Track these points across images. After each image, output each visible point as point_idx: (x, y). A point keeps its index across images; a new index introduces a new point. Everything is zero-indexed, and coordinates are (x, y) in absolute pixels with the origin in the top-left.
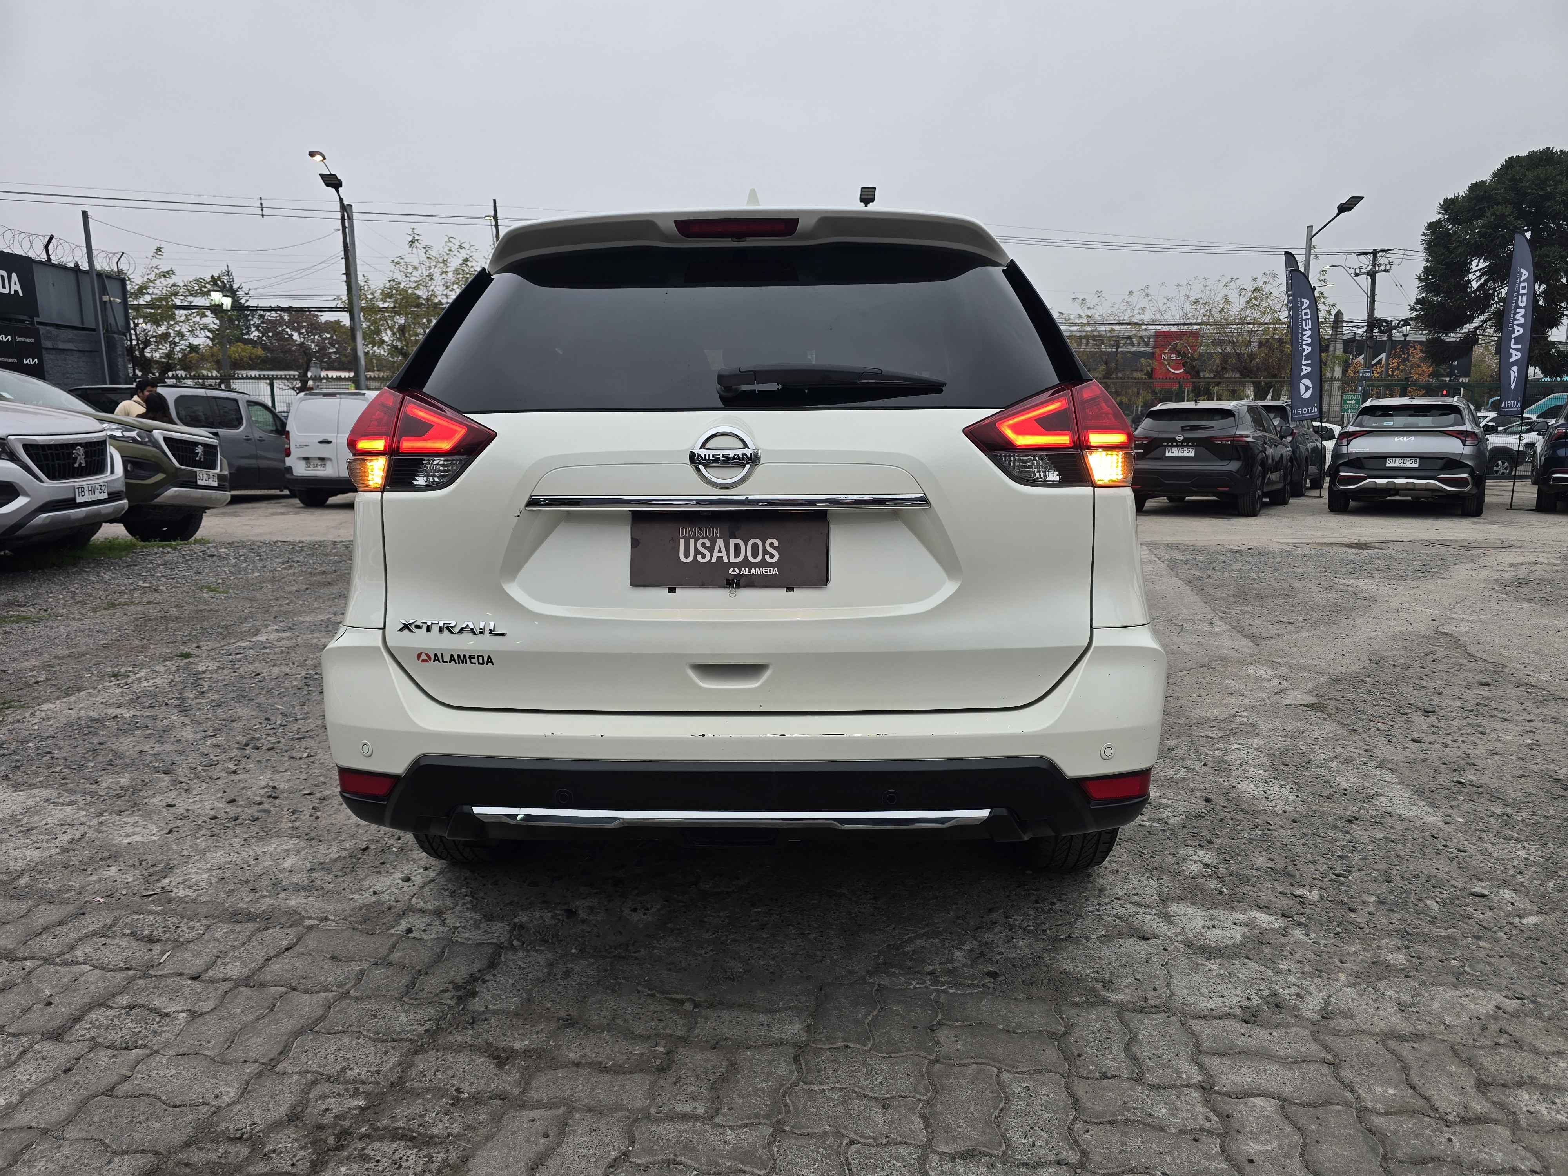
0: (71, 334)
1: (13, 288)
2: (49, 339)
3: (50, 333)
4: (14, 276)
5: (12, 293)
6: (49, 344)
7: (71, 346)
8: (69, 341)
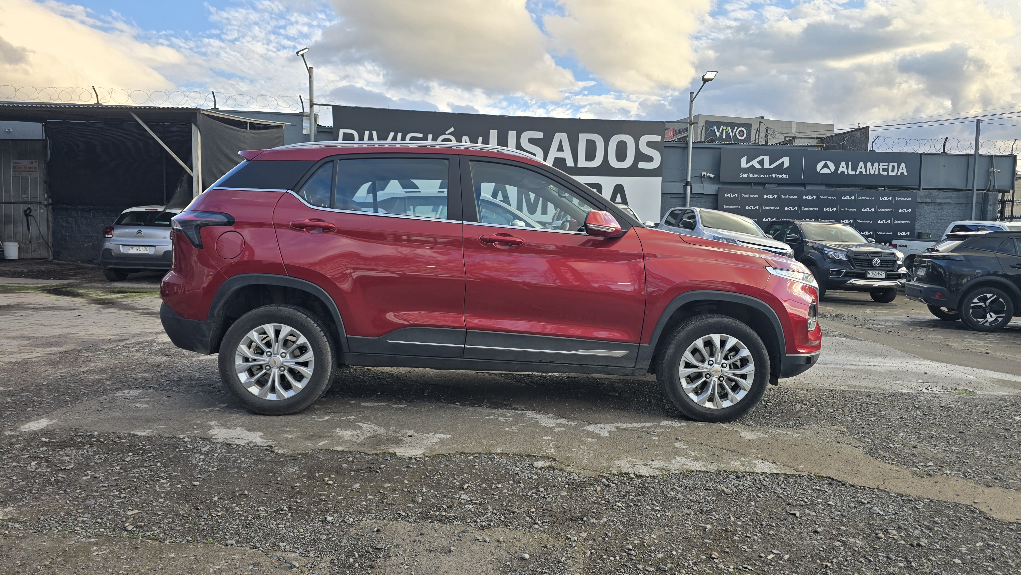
0: (950, 193)
1: (900, 171)
2: (929, 197)
3: (932, 194)
4: (903, 165)
5: (899, 174)
6: (929, 200)
7: (949, 201)
8: (947, 198)
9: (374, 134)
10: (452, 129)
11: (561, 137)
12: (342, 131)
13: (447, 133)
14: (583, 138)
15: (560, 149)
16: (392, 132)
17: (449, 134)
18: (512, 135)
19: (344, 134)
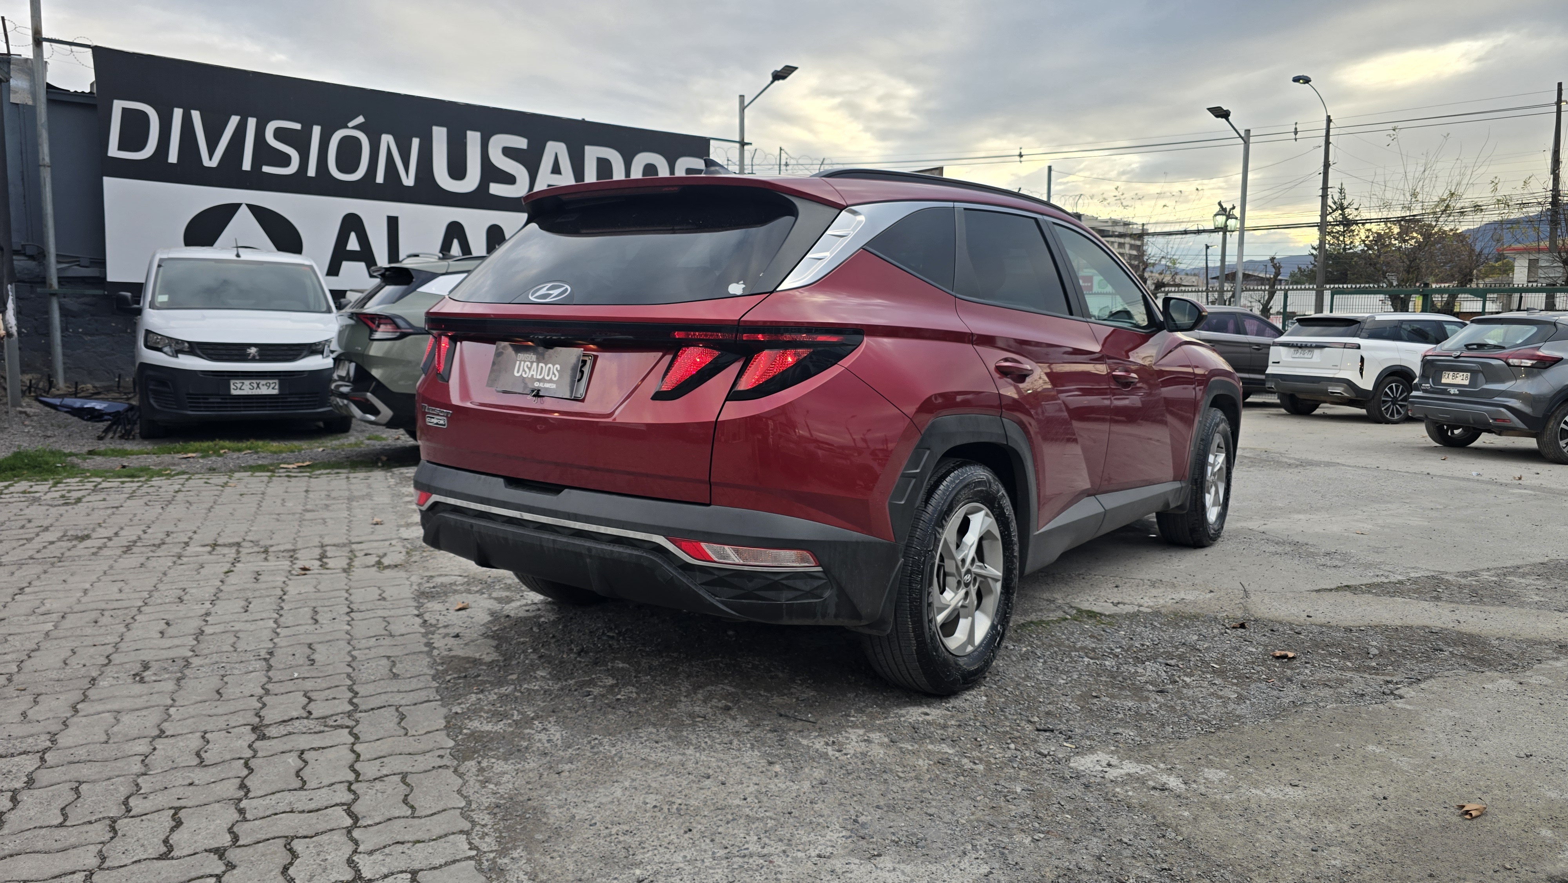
9: (196, 115)
10: (360, 119)
11: (555, 149)
12: (118, 106)
13: (350, 124)
14: (592, 154)
15: (556, 169)
16: (236, 114)
17: (354, 128)
18: (473, 138)
19: (123, 109)
